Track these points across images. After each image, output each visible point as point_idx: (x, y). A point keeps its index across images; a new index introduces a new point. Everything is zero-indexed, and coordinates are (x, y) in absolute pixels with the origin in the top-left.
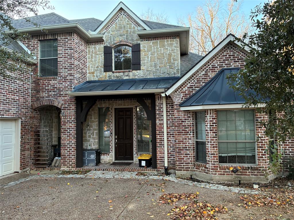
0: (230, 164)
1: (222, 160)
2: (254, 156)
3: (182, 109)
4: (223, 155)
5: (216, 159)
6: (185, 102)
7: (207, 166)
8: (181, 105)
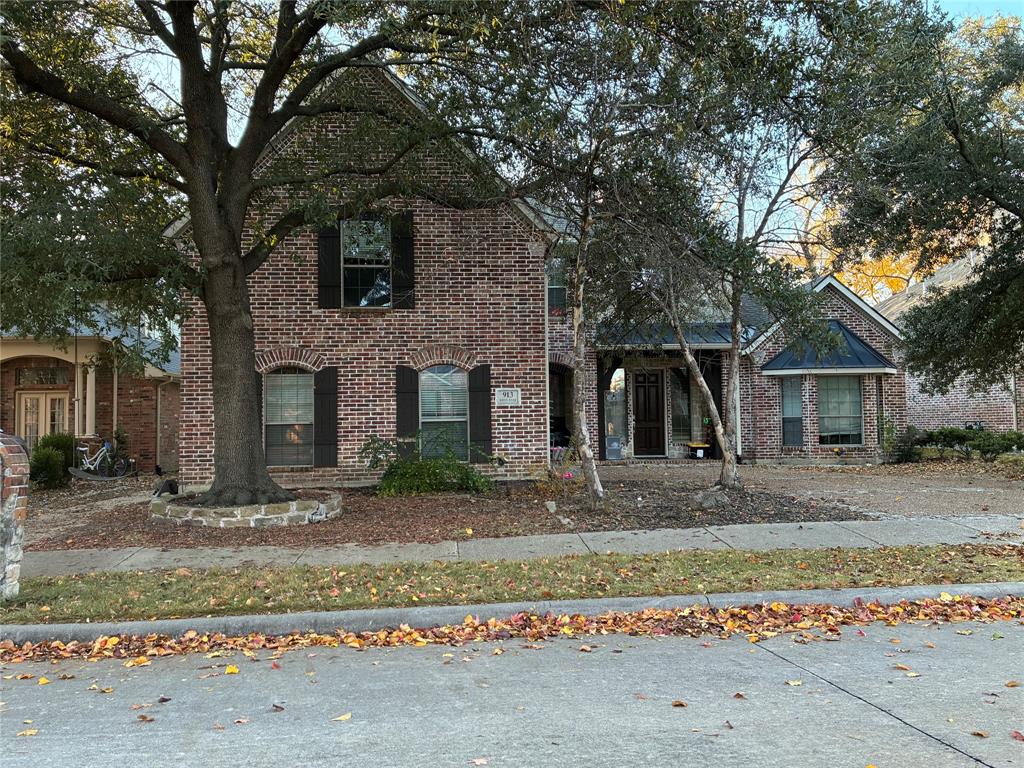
0: (834, 446)
1: (822, 440)
2: (860, 435)
3: (765, 373)
4: (823, 434)
5: (817, 439)
6: (768, 363)
7: (805, 448)
8: (764, 368)
